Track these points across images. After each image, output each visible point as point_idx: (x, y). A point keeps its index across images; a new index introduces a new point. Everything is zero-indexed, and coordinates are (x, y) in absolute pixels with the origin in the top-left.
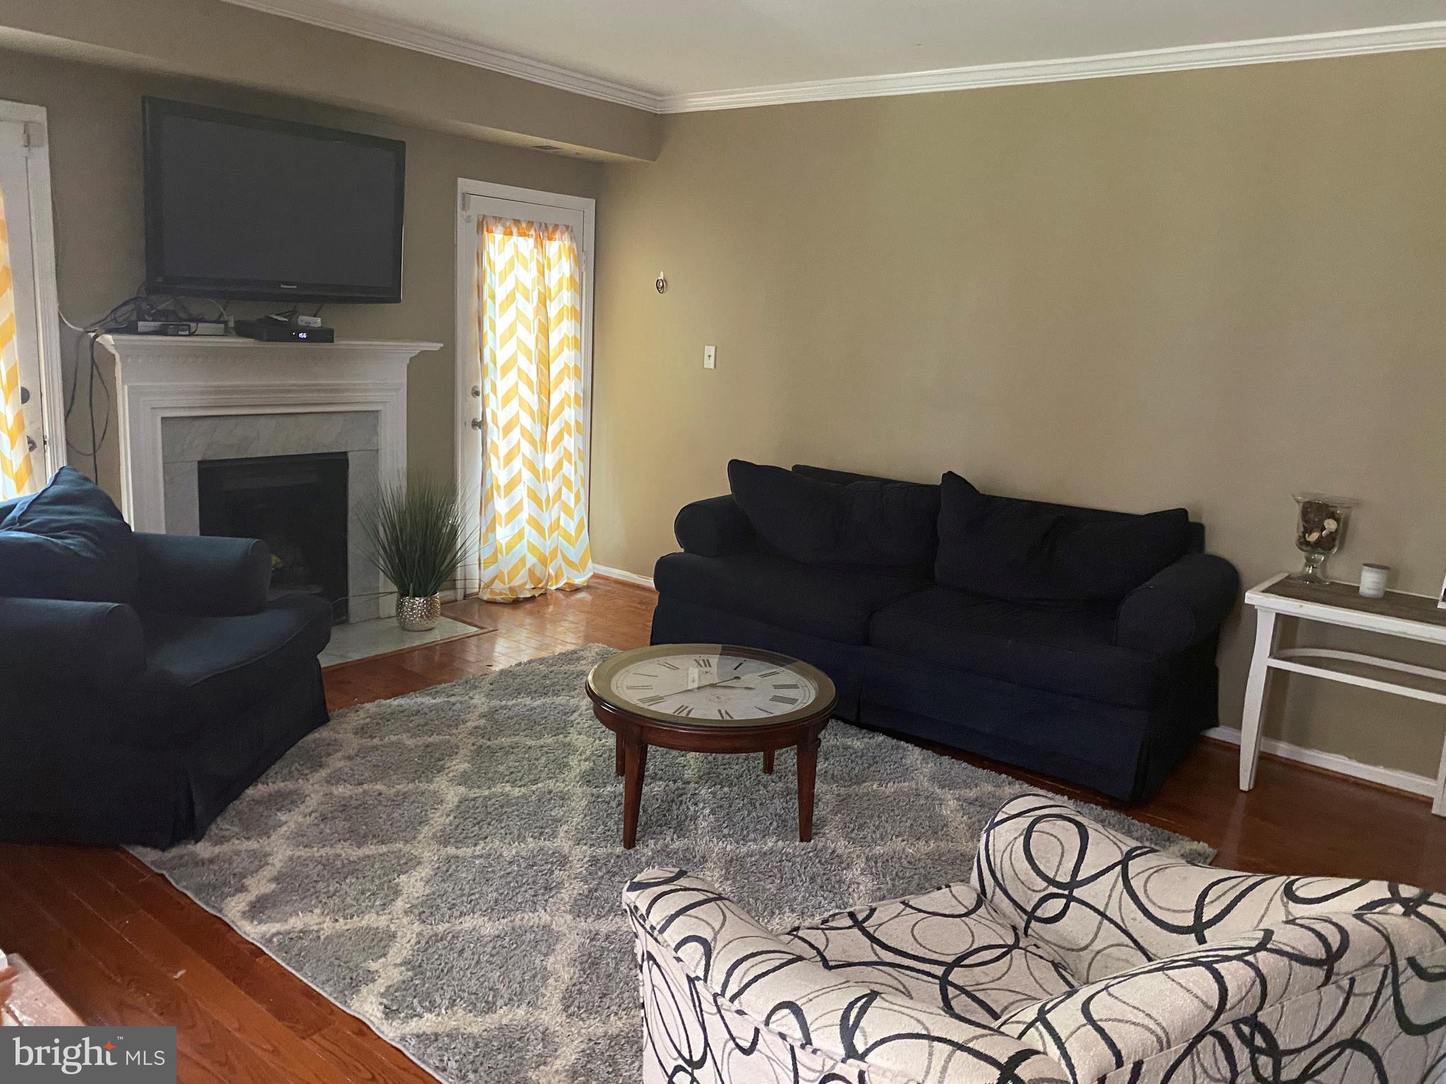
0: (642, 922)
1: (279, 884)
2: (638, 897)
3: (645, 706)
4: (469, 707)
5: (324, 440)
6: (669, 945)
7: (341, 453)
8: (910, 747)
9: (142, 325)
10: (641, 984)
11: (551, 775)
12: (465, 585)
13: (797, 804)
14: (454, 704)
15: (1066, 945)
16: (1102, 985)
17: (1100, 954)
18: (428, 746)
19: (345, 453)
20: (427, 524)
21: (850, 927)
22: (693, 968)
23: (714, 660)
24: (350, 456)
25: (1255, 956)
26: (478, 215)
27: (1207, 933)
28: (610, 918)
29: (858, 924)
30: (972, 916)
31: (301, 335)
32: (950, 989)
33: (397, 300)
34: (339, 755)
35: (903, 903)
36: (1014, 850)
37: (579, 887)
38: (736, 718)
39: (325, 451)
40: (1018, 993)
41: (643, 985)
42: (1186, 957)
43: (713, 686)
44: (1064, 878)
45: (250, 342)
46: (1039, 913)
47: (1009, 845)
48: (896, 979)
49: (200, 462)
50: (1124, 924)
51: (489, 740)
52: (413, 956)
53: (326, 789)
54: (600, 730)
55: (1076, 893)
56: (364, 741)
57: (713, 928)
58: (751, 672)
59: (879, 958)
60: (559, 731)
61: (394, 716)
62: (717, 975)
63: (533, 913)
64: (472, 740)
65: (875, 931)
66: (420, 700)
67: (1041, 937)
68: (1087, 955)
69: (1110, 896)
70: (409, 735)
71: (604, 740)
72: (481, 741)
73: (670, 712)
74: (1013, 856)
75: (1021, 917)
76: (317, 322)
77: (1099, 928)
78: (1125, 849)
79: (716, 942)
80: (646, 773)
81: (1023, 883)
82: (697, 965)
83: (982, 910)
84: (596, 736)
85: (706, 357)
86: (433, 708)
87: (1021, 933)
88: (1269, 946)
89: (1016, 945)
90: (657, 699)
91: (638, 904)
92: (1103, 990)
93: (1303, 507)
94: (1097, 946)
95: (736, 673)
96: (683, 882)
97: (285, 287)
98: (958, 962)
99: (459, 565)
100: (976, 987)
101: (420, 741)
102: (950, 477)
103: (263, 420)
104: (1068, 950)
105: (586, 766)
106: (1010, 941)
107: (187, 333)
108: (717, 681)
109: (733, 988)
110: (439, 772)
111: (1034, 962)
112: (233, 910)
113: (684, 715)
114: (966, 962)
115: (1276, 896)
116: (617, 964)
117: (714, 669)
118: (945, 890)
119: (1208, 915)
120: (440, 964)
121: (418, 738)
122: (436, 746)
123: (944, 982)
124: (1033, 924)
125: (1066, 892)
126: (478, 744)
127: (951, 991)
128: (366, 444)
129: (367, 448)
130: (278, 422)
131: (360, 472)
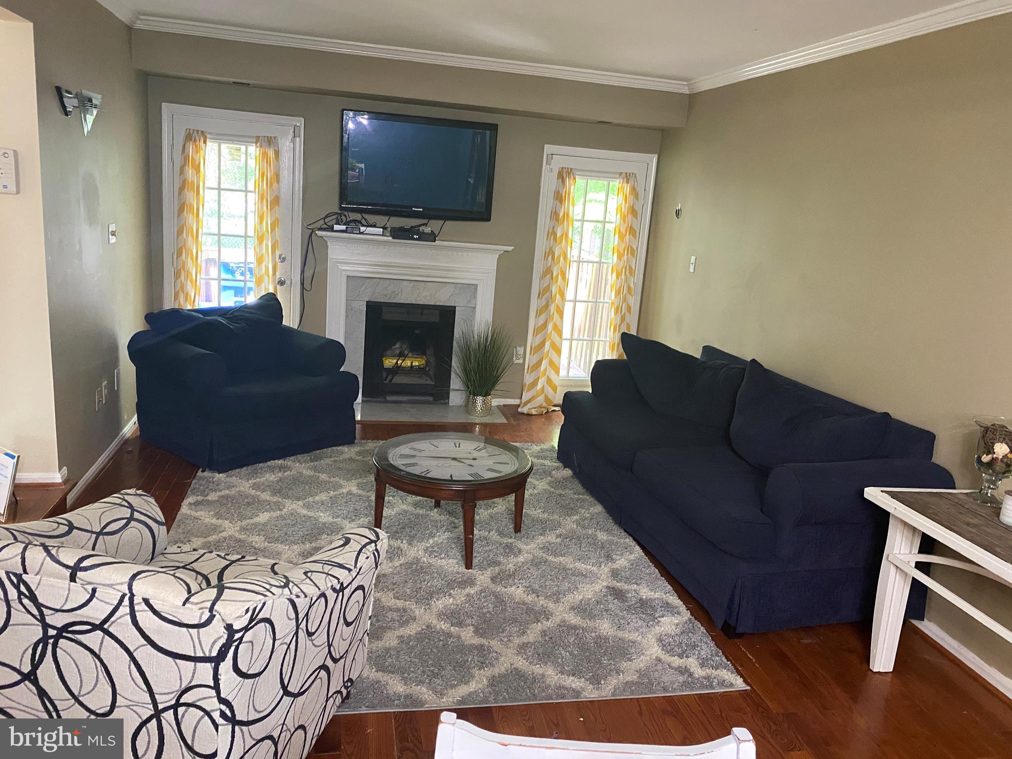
5: (442, 298)
7: (452, 306)
9: (336, 227)
19: (455, 307)
24: (458, 309)
26: (559, 167)
31: (415, 236)
33: (489, 220)
39: (441, 304)
49: (367, 302)
76: (426, 230)
85: (691, 265)
97: (415, 209)
102: (753, 363)
107: (358, 232)
128: (468, 303)
129: (468, 305)
130: (414, 285)
131: (462, 319)
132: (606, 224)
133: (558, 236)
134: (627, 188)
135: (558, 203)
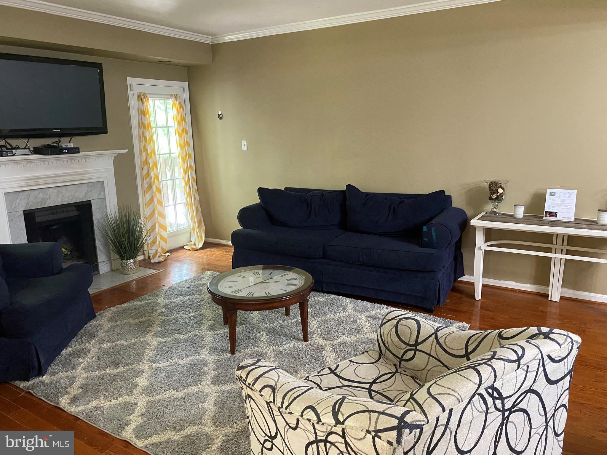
0: (245, 383)
1: (83, 389)
2: (241, 372)
3: (234, 294)
4: (157, 304)
5: (79, 197)
6: (257, 390)
7: (88, 201)
8: (345, 298)
10: (246, 408)
11: (196, 328)
12: (148, 252)
13: (301, 327)
14: (150, 304)
15: (416, 369)
16: (434, 381)
17: (430, 371)
18: (141, 322)
19: (90, 201)
20: (129, 228)
21: (329, 373)
22: (268, 398)
23: (260, 272)
24: (92, 202)
25: (491, 362)
26: (138, 93)
27: (470, 356)
28: (229, 384)
29: (333, 372)
30: (377, 362)
31: (64, 151)
32: (373, 393)
33: (106, 132)
34: (102, 331)
35: (350, 361)
36: (392, 333)
37: (213, 373)
38: (273, 295)
39: (81, 201)
40: (400, 390)
41: (247, 409)
42: (465, 366)
43: (261, 282)
44: (413, 342)
45: (41, 156)
46: (404, 358)
47: (389, 332)
48: (350, 391)
49: (24, 211)
50: (438, 357)
51: (167, 317)
52: (146, 411)
53: (98, 346)
54: (215, 307)
55: (418, 348)
56: (113, 323)
57: (275, 381)
58: (277, 275)
59: (343, 384)
60: (197, 310)
61: (125, 311)
62: (279, 400)
63: (196, 386)
64: (160, 317)
65: (340, 374)
66: (135, 303)
67: (406, 367)
68: (425, 372)
69: (432, 347)
70: (132, 318)
71: (217, 311)
72: (164, 318)
73: (245, 295)
74: (391, 336)
75: (397, 360)
76: (70, 145)
77: (428, 360)
78: (436, 328)
79: (276, 386)
80: (237, 322)
81: (396, 346)
82: (270, 397)
83: (381, 360)
84: (213, 310)
85: (243, 146)
86: (141, 306)
87: (398, 367)
88: (496, 357)
89: (397, 372)
90: (239, 291)
91: (242, 375)
92: (434, 383)
93: (489, 185)
94: (429, 367)
95: (271, 276)
96: (260, 364)
97: (55, 131)
98: (374, 382)
99: (145, 244)
100: (382, 391)
101: (137, 321)
102: (349, 186)
103: (51, 190)
104: (417, 371)
105: (210, 323)
106: (394, 370)
107: (12, 155)
108: (262, 281)
109: (286, 404)
110: (148, 333)
111: (404, 377)
112: (64, 402)
113: (251, 296)
114: (378, 381)
115: (495, 338)
116: (234, 402)
117: (261, 276)
118: (366, 354)
119: (470, 349)
120: (158, 413)
121: (136, 320)
122: (144, 322)
123: (370, 390)
124: (402, 362)
125: (414, 348)
126: (163, 319)
127: (373, 394)
128: (99, 196)
129: (99, 197)
130: (58, 190)
131: (97, 208)
132: (169, 128)
133: (147, 139)
134: (177, 103)
135: (143, 116)
